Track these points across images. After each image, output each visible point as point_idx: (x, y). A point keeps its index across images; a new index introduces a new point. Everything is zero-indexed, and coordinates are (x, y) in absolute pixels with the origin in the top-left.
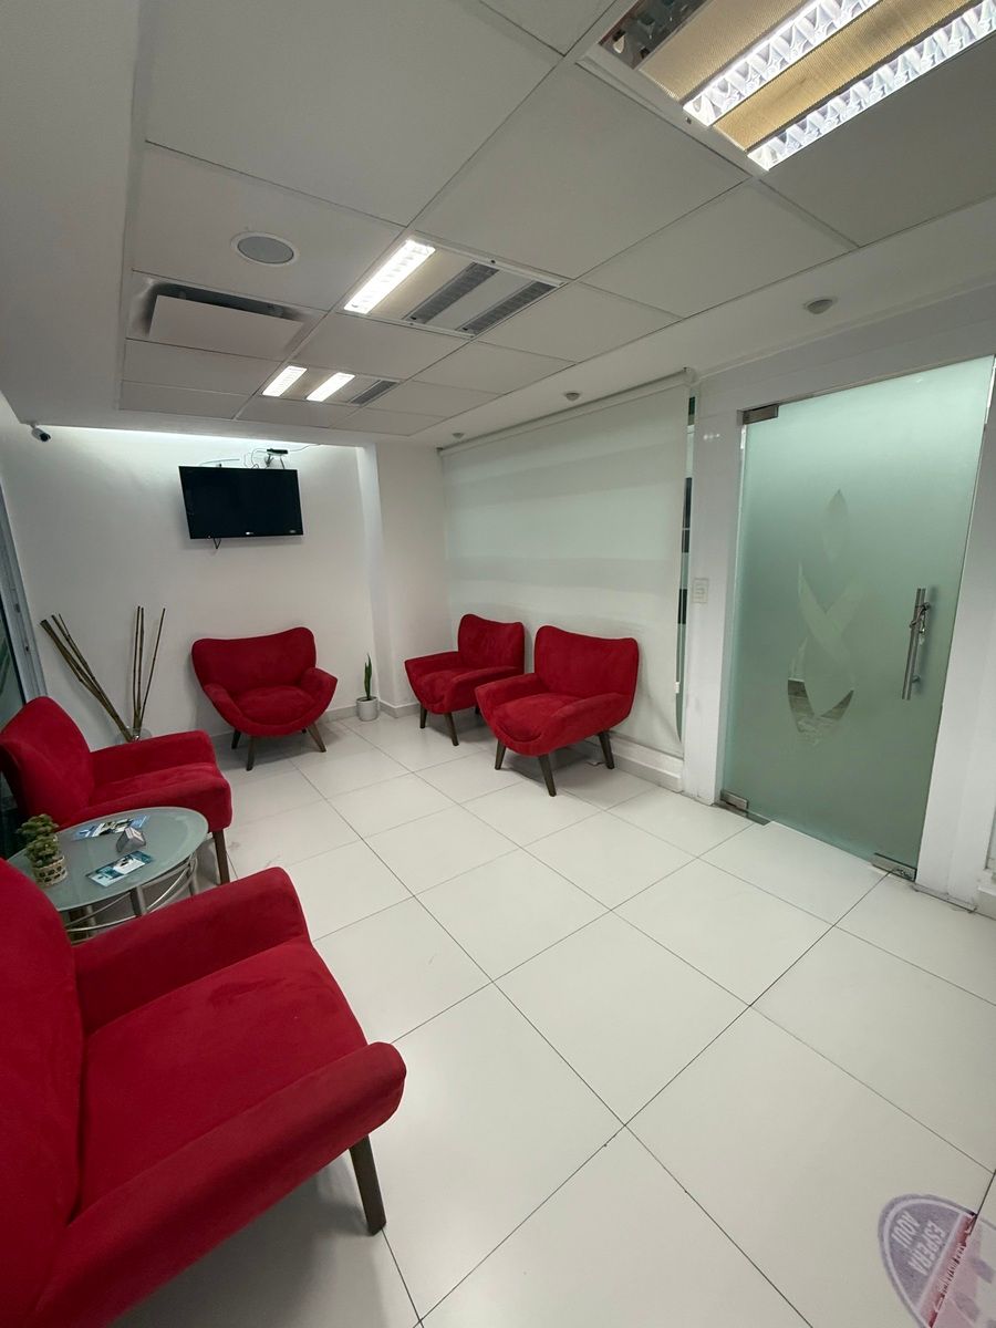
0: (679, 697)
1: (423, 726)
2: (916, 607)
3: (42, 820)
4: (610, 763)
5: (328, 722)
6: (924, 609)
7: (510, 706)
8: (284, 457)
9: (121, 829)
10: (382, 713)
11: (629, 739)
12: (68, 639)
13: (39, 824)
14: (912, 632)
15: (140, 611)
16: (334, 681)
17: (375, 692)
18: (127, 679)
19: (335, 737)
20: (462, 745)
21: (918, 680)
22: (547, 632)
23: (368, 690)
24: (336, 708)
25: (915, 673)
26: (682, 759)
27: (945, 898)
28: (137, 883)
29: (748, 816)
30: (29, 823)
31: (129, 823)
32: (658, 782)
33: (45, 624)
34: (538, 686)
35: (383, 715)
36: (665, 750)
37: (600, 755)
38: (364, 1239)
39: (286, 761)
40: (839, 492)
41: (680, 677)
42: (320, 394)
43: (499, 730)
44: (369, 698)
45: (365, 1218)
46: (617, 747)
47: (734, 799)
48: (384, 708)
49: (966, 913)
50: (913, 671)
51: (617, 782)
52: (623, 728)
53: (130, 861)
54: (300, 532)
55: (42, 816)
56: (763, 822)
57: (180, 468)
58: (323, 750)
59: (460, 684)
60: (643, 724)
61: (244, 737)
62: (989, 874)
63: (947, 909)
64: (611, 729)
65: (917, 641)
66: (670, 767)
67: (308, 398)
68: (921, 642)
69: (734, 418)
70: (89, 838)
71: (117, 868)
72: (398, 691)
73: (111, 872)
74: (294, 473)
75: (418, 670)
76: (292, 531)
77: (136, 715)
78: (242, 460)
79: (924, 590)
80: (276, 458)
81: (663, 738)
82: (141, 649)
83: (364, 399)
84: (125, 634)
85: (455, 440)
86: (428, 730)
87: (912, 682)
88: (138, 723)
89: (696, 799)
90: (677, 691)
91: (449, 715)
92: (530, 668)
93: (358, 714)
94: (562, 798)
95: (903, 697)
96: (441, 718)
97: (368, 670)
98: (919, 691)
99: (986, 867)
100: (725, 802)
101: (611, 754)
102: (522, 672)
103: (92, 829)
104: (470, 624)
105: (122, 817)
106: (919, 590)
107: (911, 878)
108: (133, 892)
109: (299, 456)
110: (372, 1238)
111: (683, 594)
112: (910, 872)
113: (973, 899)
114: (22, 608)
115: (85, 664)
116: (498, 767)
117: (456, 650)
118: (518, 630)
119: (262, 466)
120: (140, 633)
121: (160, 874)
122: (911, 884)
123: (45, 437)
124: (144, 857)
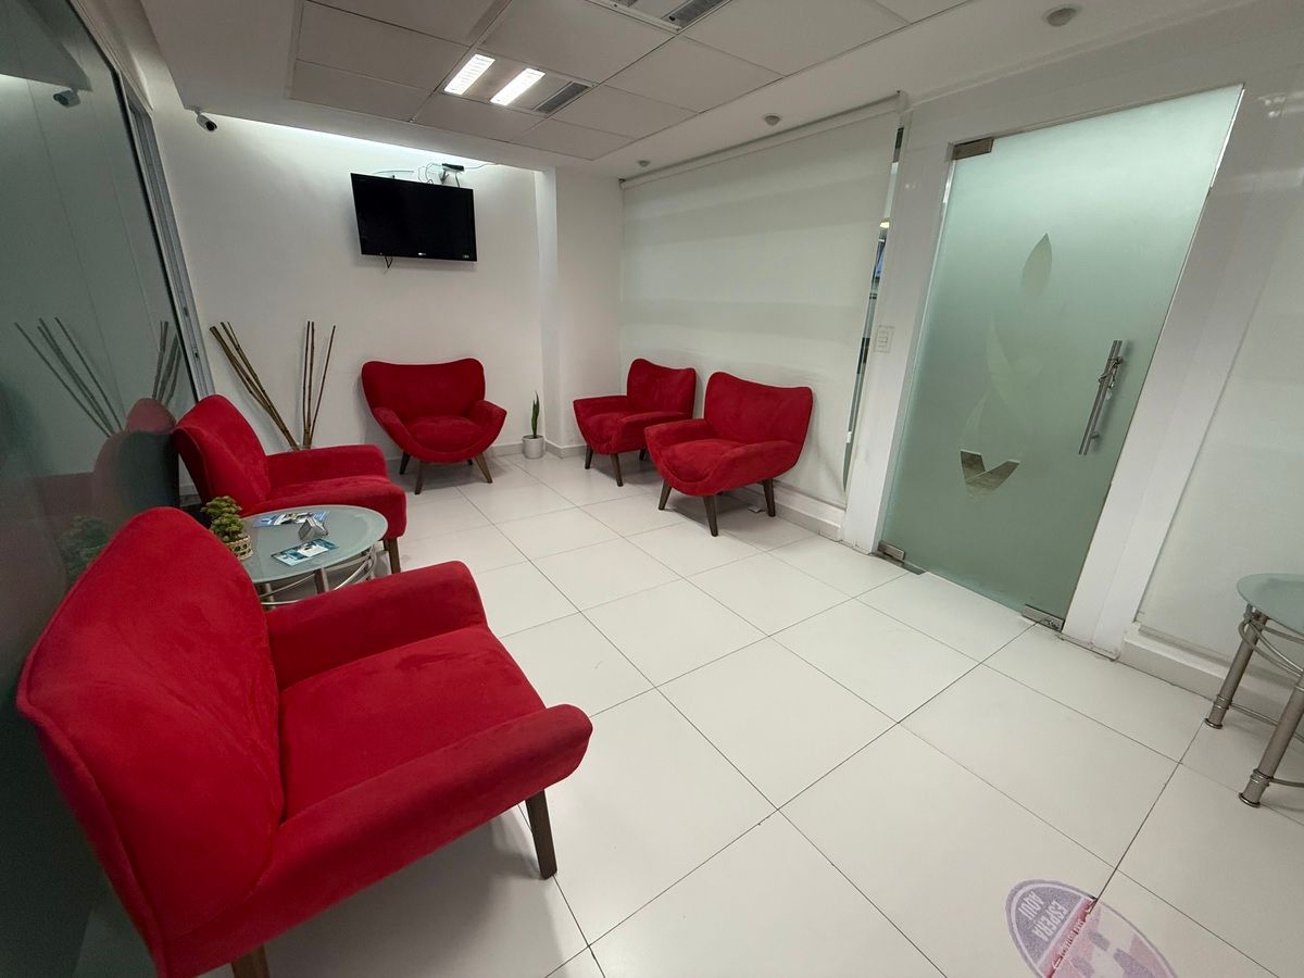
0: (849, 447)
1: (587, 467)
2: (1110, 360)
3: (226, 501)
4: (772, 511)
5: (494, 457)
6: (1117, 363)
7: (679, 448)
8: (460, 175)
9: (303, 521)
10: (548, 453)
11: (791, 489)
12: (238, 348)
13: (223, 504)
14: (1101, 387)
15: (311, 327)
16: (503, 413)
17: (542, 431)
18: (297, 395)
19: (501, 471)
20: (626, 486)
21: (1097, 437)
22: (719, 379)
23: (535, 429)
24: (502, 444)
25: (1096, 430)
26: (845, 510)
27: (1089, 647)
28: (322, 565)
29: (904, 566)
30: (214, 502)
31: (309, 515)
32: (818, 531)
33: (214, 330)
34: (707, 430)
35: (549, 455)
36: (827, 500)
37: (762, 502)
38: (537, 881)
39: (453, 490)
40: (1046, 236)
41: (852, 427)
42: (506, 96)
43: (666, 470)
44: (535, 436)
45: (538, 866)
46: (781, 497)
47: (891, 549)
48: (550, 448)
49: (1108, 661)
50: (1094, 426)
51: (778, 529)
52: (787, 478)
53: (314, 547)
54: (474, 258)
55: (226, 497)
56: (919, 572)
57: (352, 175)
58: (490, 481)
59: (628, 424)
60: (809, 474)
61: (414, 462)
62: (1137, 626)
63: (1091, 656)
64: (776, 478)
65: (1104, 396)
66: (831, 517)
67: (493, 100)
68: (1108, 396)
69: (943, 151)
70: (272, 525)
71: (302, 551)
72: (565, 431)
73: (296, 555)
74: (470, 192)
75: (587, 411)
76: (466, 257)
77: (306, 432)
78: (416, 172)
79: (1121, 342)
80: (451, 174)
81: (828, 489)
82: (311, 365)
83: (551, 107)
84: (295, 350)
85: (640, 169)
86: (593, 471)
87: (1091, 437)
88: (308, 439)
89: (855, 548)
90: (849, 441)
91: (616, 455)
92: (701, 415)
93: (524, 452)
94: (723, 539)
95: (1080, 452)
96: (608, 460)
97: (536, 408)
98: (1097, 449)
99: (1135, 620)
100: (882, 552)
101: (774, 503)
102: (690, 416)
103: (274, 519)
104: (641, 369)
105: (304, 511)
106: (1115, 342)
107: (1058, 629)
108: (318, 572)
109: (477, 174)
110: (545, 882)
111: (866, 342)
112: (1058, 622)
113: (1116, 650)
114: (190, 312)
115: (255, 376)
116: (662, 508)
117: (624, 393)
118: (691, 375)
119: (437, 182)
120: (310, 349)
121: (341, 560)
122: (1057, 633)
123: (211, 126)
124: (327, 544)
